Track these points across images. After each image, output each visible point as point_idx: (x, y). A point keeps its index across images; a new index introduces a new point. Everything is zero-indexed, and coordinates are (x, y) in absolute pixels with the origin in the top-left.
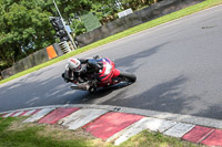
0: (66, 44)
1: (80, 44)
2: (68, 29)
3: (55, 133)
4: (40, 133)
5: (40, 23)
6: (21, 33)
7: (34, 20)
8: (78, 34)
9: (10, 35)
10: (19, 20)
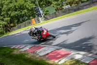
0: (40, 18)
1: (46, 19)
2: (41, 12)
3: (33, 56)
4: (26, 56)
5: (30, 8)
6: (21, 12)
7: (27, 7)
8: (45, 14)
9: (16, 13)
10: (21, 6)
